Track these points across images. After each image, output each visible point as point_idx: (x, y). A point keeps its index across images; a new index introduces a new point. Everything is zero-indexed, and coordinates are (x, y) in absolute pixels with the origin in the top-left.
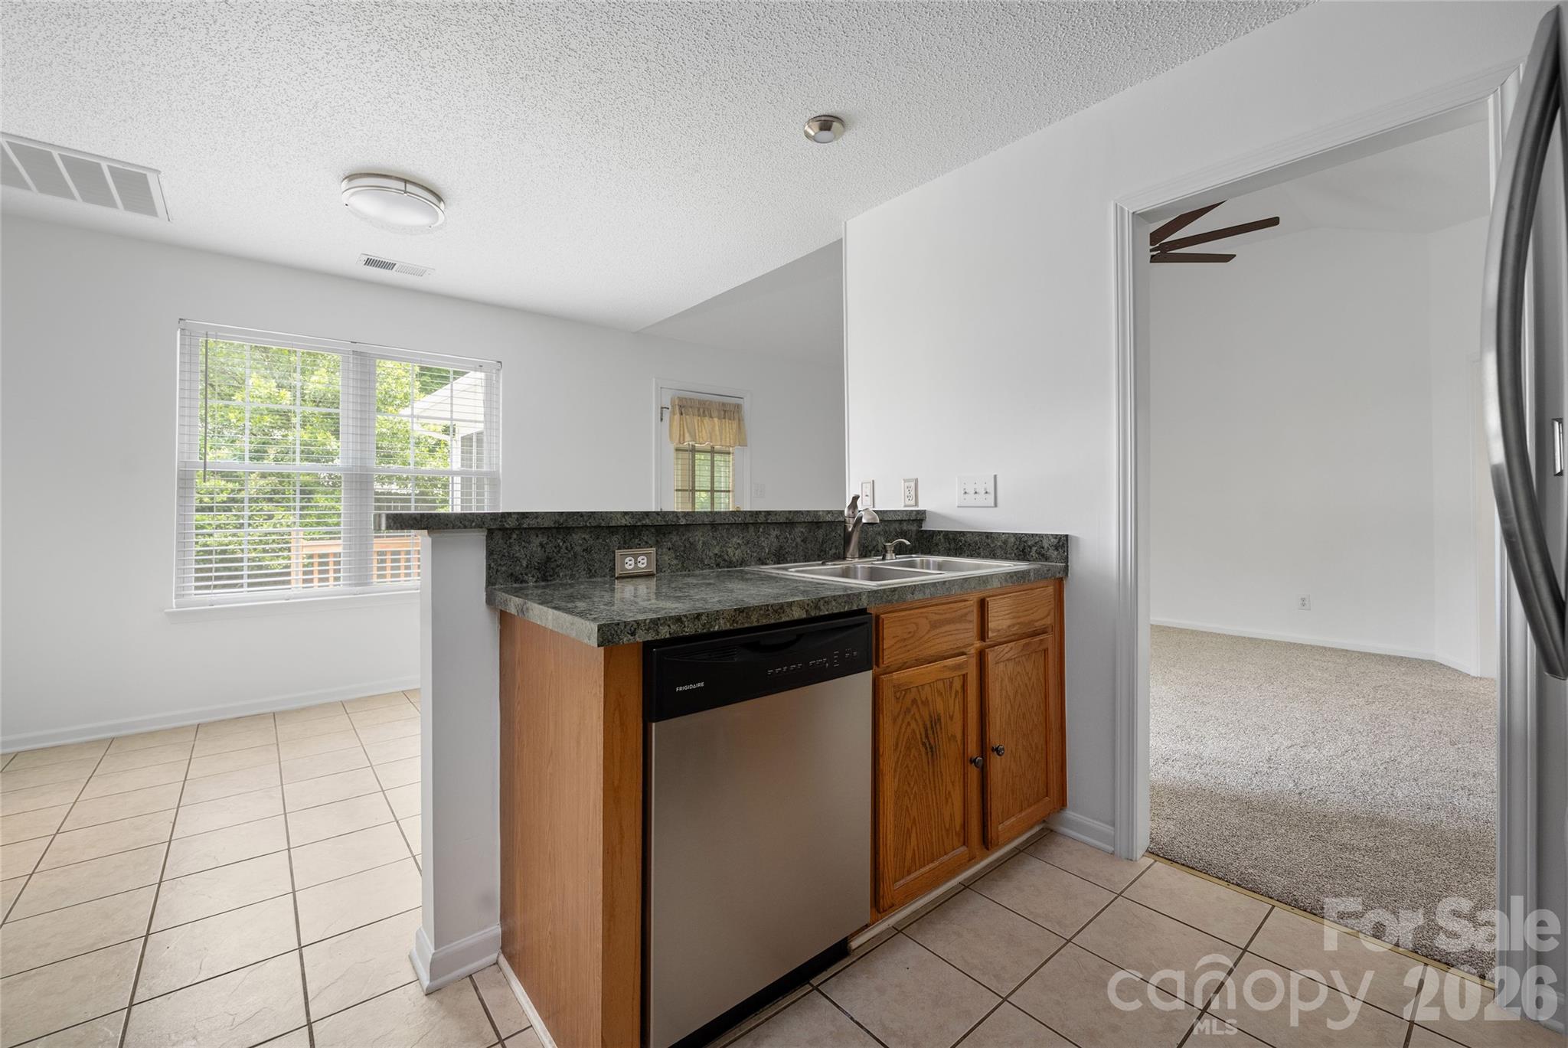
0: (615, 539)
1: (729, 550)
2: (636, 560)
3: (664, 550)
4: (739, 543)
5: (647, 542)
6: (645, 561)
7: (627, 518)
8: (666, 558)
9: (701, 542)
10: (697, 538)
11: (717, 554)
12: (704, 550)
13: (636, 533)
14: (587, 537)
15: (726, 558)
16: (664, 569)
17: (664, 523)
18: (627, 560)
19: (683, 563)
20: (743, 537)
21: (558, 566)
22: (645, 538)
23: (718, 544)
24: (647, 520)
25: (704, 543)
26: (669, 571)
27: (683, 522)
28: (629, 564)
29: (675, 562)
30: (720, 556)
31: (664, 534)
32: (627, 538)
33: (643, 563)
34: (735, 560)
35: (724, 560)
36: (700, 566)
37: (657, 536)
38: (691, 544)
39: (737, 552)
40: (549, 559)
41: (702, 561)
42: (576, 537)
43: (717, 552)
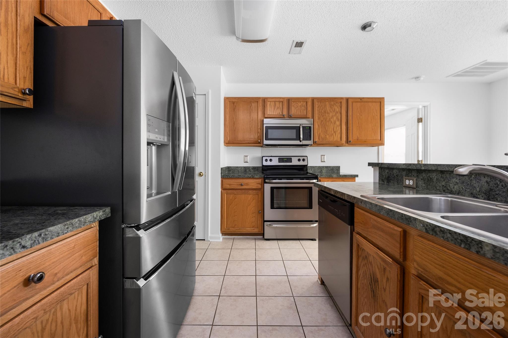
0: (404, 173)
1: (451, 185)
2: (409, 182)
3: (420, 179)
4: (457, 182)
5: (414, 176)
6: (412, 182)
7: (404, 166)
8: (421, 183)
9: (435, 178)
10: (434, 177)
11: (443, 186)
12: (437, 182)
13: (410, 172)
14: (397, 171)
15: (449, 188)
16: (420, 187)
17: (415, 168)
18: (407, 181)
19: (427, 186)
20: (460, 179)
21: (391, 179)
22: (413, 174)
23: (444, 181)
24: (410, 167)
25: (437, 179)
26: (421, 188)
27: (423, 168)
28: (407, 182)
29: (424, 185)
30: (445, 187)
31: (420, 173)
32: (408, 173)
33: (411, 183)
34: (454, 190)
35: (448, 189)
36: (435, 189)
37: (417, 173)
38: (431, 179)
39: (456, 187)
40: (389, 177)
41: (436, 187)
42: (395, 171)
43: (443, 184)
